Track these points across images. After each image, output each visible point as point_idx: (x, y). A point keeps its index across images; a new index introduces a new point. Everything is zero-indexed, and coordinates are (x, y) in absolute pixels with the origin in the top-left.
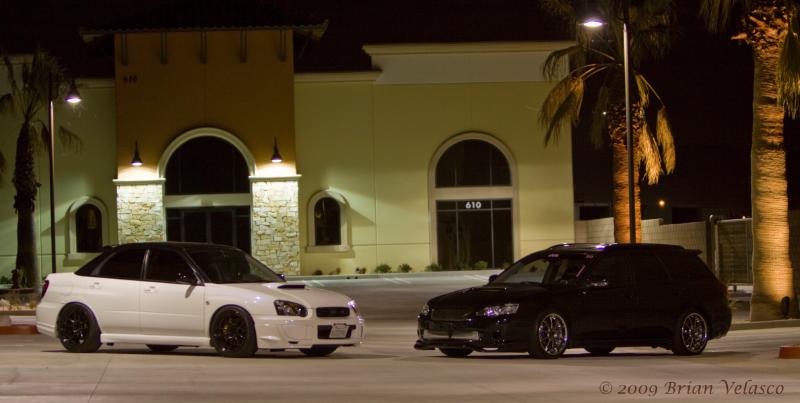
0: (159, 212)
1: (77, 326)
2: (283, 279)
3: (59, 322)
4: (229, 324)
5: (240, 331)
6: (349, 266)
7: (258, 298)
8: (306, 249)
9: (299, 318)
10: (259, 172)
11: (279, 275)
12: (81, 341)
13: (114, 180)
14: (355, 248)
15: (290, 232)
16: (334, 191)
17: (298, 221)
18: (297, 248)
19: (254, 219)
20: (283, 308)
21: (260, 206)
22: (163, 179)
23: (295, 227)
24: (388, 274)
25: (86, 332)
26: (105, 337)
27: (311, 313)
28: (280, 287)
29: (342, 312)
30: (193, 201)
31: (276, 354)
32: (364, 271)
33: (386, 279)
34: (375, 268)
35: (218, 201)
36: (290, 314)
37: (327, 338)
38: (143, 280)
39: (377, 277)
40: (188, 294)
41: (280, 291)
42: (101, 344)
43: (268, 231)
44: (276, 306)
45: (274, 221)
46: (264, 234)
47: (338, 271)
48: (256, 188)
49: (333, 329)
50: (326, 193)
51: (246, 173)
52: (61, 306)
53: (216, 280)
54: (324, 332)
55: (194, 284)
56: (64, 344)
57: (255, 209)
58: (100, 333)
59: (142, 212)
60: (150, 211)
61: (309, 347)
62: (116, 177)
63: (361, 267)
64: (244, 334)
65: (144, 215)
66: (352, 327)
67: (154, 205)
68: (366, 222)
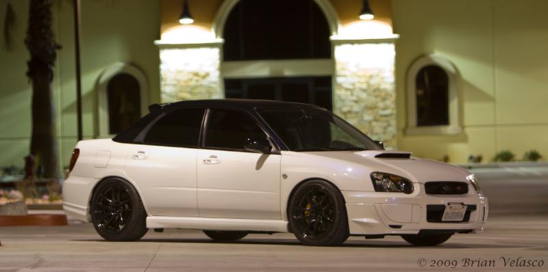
0: (215, 83)
1: (116, 207)
2: (381, 147)
3: (93, 203)
4: (312, 203)
5: (327, 212)
6: (461, 152)
7: (350, 170)
8: (404, 131)
9: (402, 195)
10: (342, 31)
11: (377, 142)
12: (121, 227)
13: (157, 42)
14: (468, 130)
15: (384, 109)
16: (442, 57)
17: (394, 95)
18: (392, 130)
19: (338, 93)
20: (382, 182)
21: (344, 76)
22: (220, 40)
23: (390, 102)
24: (510, 163)
25: (127, 214)
26: (152, 221)
27: (418, 189)
28: (377, 156)
29: (458, 188)
30: (259, 70)
31: (373, 241)
32: (479, 159)
33: (507, 169)
34: (493, 154)
35: (290, 69)
36: (390, 190)
37: (440, 221)
38: (201, 147)
39: (497, 167)
40: (260, 164)
41: (378, 160)
42: (146, 230)
43: (356, 108)
44: (373, 179)
45: (364, 96)
46: (350, 112)
47: (446, 159)
48: (339, 53)
49: (447, 210)
50: (430, 59)
51: (328, 33)
52: (94, 182)
53: (294, 148)
54: (434, 213)
55: (267, 152)
56: (99, 231)
57: (339, 80)
58: (146, 216)
59: (193, 83)
60: (204, 82)
61: (417, 232)
62: (159, 38)
63: (476, 154)
64: (332, 216)
65: (196, 87)
66: (472, 208)
67: (207, 75)
68: (481, 96)
